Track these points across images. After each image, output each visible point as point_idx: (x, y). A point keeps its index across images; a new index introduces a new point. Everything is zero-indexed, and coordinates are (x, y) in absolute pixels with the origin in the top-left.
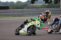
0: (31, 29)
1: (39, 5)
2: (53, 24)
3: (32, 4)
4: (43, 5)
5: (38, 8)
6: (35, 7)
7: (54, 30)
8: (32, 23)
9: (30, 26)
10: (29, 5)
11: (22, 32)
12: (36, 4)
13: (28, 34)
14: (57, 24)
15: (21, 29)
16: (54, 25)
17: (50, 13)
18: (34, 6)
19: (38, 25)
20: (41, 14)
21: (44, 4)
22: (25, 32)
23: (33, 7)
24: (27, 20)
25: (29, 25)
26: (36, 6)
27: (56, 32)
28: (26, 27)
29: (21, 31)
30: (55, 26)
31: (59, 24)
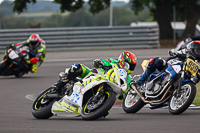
0: (98, 99)
1: (41, 17)
2: (144, 80)
3: (16, 14)
6: (27, 22)
11: (64, 109)
12: (31, 13)
14: (157, 80)
16: (147, 85)
17: (44, 46)
18: (24, 18)
20: (14, 49)
24: (79, 66)
26: (32, 19)
30: (154, 86)
31: (168, 79)
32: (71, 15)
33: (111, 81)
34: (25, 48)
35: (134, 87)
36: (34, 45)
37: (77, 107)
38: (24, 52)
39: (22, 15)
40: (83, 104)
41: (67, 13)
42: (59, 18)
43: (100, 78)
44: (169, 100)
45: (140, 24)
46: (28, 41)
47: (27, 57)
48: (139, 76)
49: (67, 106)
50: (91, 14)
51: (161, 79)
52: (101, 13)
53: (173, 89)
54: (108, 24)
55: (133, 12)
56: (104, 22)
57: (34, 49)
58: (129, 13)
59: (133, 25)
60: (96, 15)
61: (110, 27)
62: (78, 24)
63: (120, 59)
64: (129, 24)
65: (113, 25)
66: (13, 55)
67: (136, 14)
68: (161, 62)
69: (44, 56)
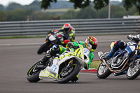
0: (69, 69)
1: (61, 12)
2: (111, 56)
3: (43, 10)
4: (69, 12)
5: (58, 18)
6: (51, 16)
7: (113, 69)
8: (70, 53)
9: (67, 61)
10: (36, 12)
11: (47, 76)
12: (53, 9)
13: (60, 80)
15: (43, 69)
16: (113, 59)
17: (74, 32)
18: (48, 13)
19: (85, 57)
21: (70, 9)
22: (53, 75)
23: (46, 17)
24: (58, 46)
25: (64, 57)
26: (54, 13)
27: (117, 74)
28: (57, 62)
29: (44, 74)
30: (117, 60)
31: (126, 55)
32: (81, 11)
33: (77, 57)
34: (61, 33)
35: (104, 61)
36: (67, 31)
37: (55, 74)
38: (60, 36)
39: (47, 11)
40: (59, 72)
41: (78, 9)
42: (73, 12)
43: (71, 55)
44: (127, 70)
45: (130, 17)
46: (63, 28)
47: (62, 39)
48: (108, 53)
49: (49, 73)
50: (95, 10)
51: (122, 55)
52: (102, 9)
53: (129, 62)
54: (107, 17)
55: (125, 8)
56: (104, 16)
57: (67, 33)
58: (122, 9)
59: (125, 17)
60: (99, 10)
61: (109, 19)
62: (86, 17)
63: (86, 42)
64: (122, 17)
65: (111, 17)
66: (52, 38)
67: (127, 10)
68: (123, 43)
69: (74, 39)
